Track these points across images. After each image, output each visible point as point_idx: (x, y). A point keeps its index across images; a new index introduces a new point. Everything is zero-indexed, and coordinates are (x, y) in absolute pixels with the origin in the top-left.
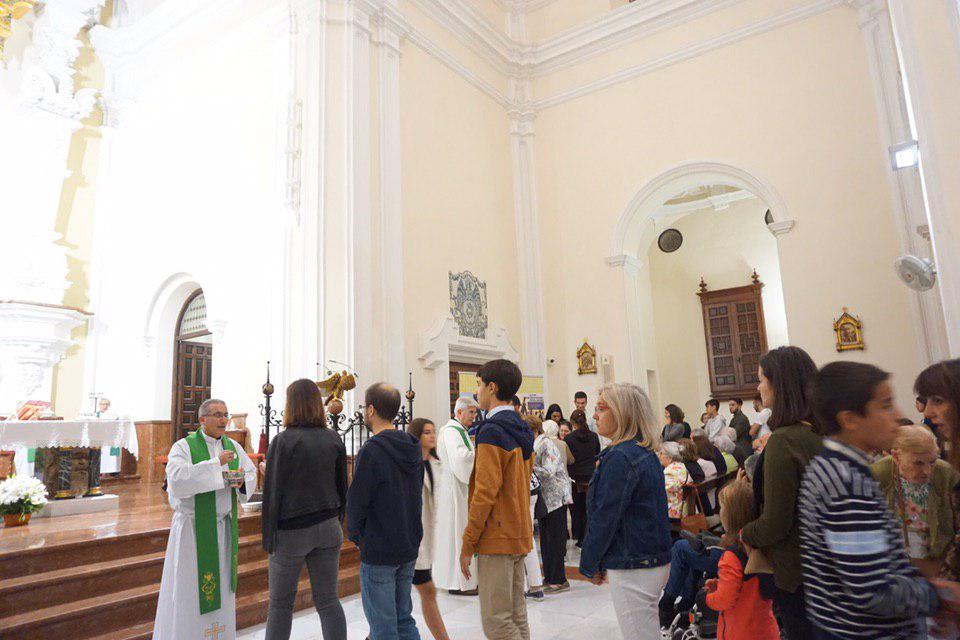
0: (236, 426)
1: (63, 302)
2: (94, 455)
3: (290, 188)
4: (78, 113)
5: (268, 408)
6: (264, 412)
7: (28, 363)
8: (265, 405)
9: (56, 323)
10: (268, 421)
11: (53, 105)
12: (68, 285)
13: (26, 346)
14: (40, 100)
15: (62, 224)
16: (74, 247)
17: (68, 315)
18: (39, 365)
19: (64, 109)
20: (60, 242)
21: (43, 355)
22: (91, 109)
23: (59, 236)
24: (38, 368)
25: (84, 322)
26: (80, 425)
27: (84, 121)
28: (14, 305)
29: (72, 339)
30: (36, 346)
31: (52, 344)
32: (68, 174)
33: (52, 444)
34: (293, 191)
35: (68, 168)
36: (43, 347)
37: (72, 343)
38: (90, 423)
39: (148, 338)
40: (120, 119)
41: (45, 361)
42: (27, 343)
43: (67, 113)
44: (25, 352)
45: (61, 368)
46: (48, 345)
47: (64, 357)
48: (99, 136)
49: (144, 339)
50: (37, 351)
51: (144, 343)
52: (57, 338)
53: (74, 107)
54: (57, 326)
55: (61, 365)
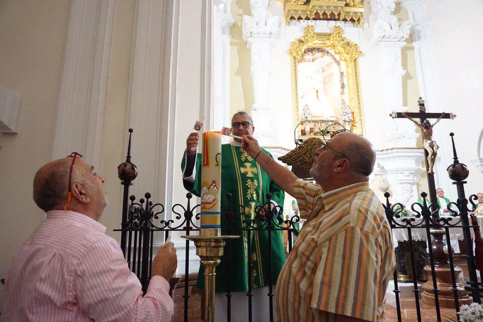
1: (416, 146)
4: (403, 37)
7: (405, 183)
9: (416, 158)
11: (389, 38)
12: (418, 135)
13: (401, 173)
14: (383, 37)
15: (405, 102)
18: (409, 183)
19: (396, 37)
21: (411, 178)
22: (409, 32)
23: (406, 108)
24: (409, 185)
27: (406, 41)
28: (394, 150)
29: (423, 167)
30: (407, 173)
31: (416, 171)
32: (404, 72)
35: (403, 69)
36: (410, 173)
39: (482, 160)
40: (422, 35)
41: (412, 181)
42: (402, 172)
43: (397, 39)
44: (402, 177)
45: (420, 185)
46: (413, 172)
47: (420, 178)
48: (413, 48)
49: (479, 161)
50: (408, 176)
51: (479, 164)
52: (417, 167)
53: (401, 35)
54: (415, 160)
55: (420, 183)
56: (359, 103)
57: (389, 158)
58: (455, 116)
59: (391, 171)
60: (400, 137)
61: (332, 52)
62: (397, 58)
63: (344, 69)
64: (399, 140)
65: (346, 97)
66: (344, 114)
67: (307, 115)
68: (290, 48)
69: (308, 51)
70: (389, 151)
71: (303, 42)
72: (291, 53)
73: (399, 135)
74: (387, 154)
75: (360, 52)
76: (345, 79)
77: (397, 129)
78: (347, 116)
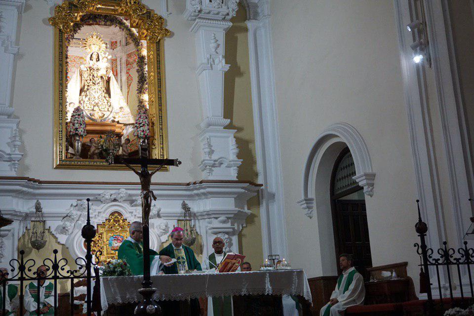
0: (398, 276)
1: (237, 177)
2: (276, 301)
3: (416, 30)
4: (228, 14)
5: (424, 246)
6: (420, 251)
7: (220, 232)
8: (420, 244)
9: (236, 196)
10: (426, 259)
11: (209, 13)
12: (239, 162)
13: (216, 218)
14: (200, 11)
15: (228, 112)
16: (240, 129)
17: (243, 188)
18: (227, 233)
19: (218, 14)
20: (229, 127)
21: (229, 225)
22: (236, 8)
23: (228, 121)
24: (227, 236)
25: (256, 194)
26: (263, 275)
27: (232, 20)
28: (204, 185)
29: (249, 209)
30: (223, 218)
31: (235, 214)
32: (227, 67)
33: (244, 292)
34: (420, 32)
35: (226, 63)
36: (228, 218)
37: (249, 212)
38: (270, 273)
39: (308, 201)
40: (259, 10)
41: (231, 230)
42: (217, 216)
43: (220, 17)
44: (216, 224)
45: (244, 235)
46: (232, 216)
47: (245, 225)
48: (246, 30)
49: (304, 202)
50: (224, 222)
51: (305, 205)
52: (237, 209)
53: (224, 10)
54: (235, 198)
55: (243, 232)
56: (161, 110)
57: (197, 195)
58: (180, 163)
59: (201, 215)
60: (215, 164)
61: (127, 23)
62: (218, 45)
63: (144, 52)
64: (213, 169)
65: (145, 97)
66: (138, 125)
67: (77, 126)
68: (53, 15)
69: (89, 18)
70: (198, 186)
71: (75, 6)
72: (55, 24)
73: (212, 162)
74: (197, 189)
75: (166, 30)
76: (146, 68)
77: (211, 152)
78: (141, 129)
